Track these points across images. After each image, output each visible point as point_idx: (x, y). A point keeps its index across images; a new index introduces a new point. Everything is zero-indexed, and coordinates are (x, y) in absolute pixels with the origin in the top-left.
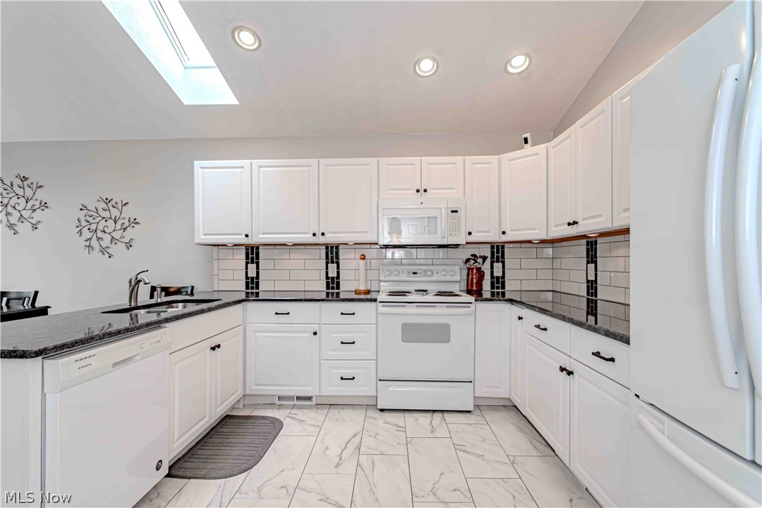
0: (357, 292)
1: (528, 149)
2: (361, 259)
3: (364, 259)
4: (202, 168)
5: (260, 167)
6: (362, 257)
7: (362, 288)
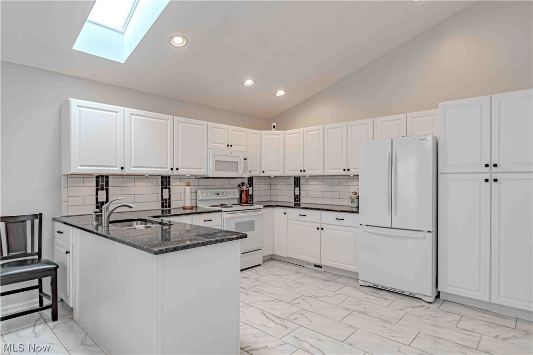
0: (184, 208)
1: (274, 131)
2: (187, 186)
3: (189, 186)
4: (78, 106)
5: (132, 114)
6: (188, 184)
7: (188, 205)
